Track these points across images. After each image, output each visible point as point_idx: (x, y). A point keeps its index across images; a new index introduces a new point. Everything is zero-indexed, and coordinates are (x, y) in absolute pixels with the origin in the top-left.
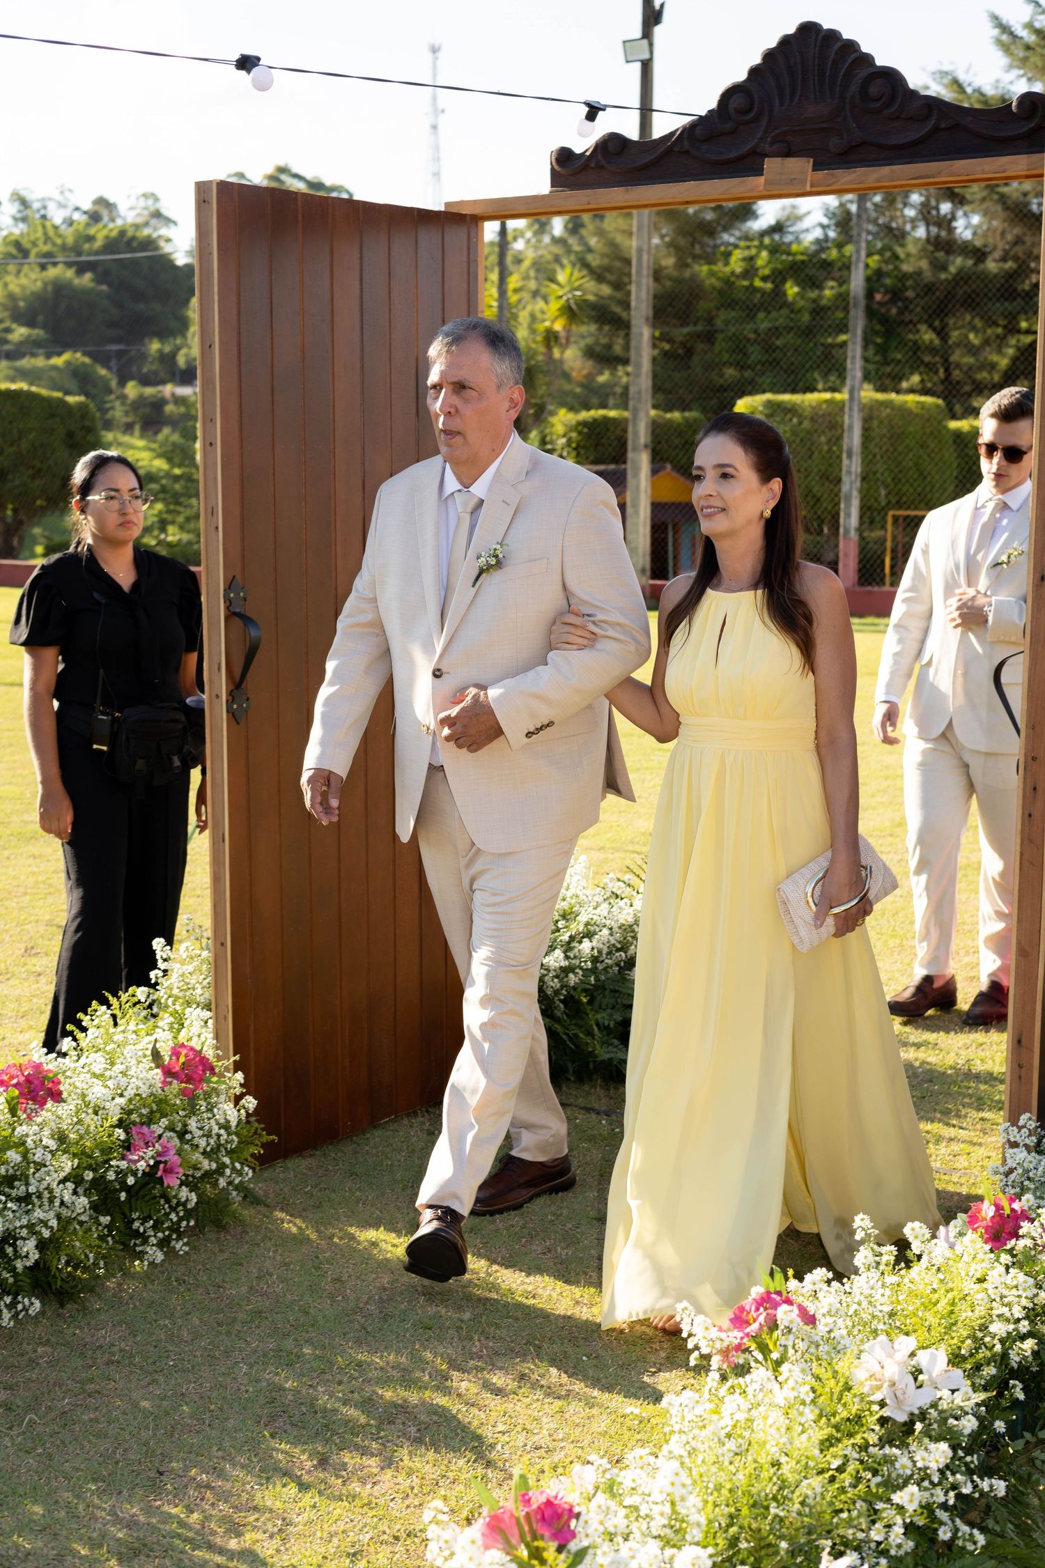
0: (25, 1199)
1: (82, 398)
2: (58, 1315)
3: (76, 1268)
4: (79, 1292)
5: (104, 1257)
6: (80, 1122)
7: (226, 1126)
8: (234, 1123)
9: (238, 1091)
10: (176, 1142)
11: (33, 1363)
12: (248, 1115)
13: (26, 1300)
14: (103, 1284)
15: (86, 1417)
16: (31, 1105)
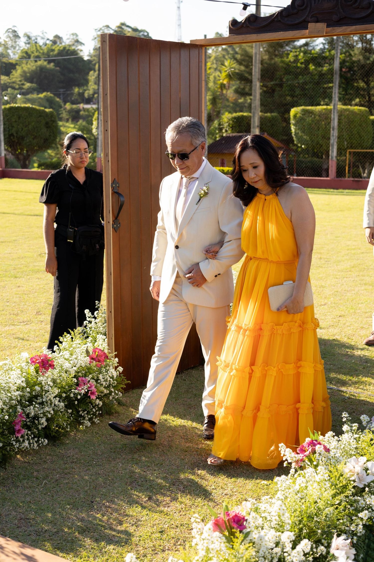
0: (42, 403)
1: (50, 110)
2: (54, 445)
3: (59, 428)
4: (61, 437)
5: (70, 424)
6: (61, 376)
7: (112, 377)
8: (115, 377)
9: (116, 365)
10: (95, 383)
11: (45, 462)
12: (120, 373)
13: (42, 440)
14: (69, 434)
15: (65, 482)
16: (44, 370)
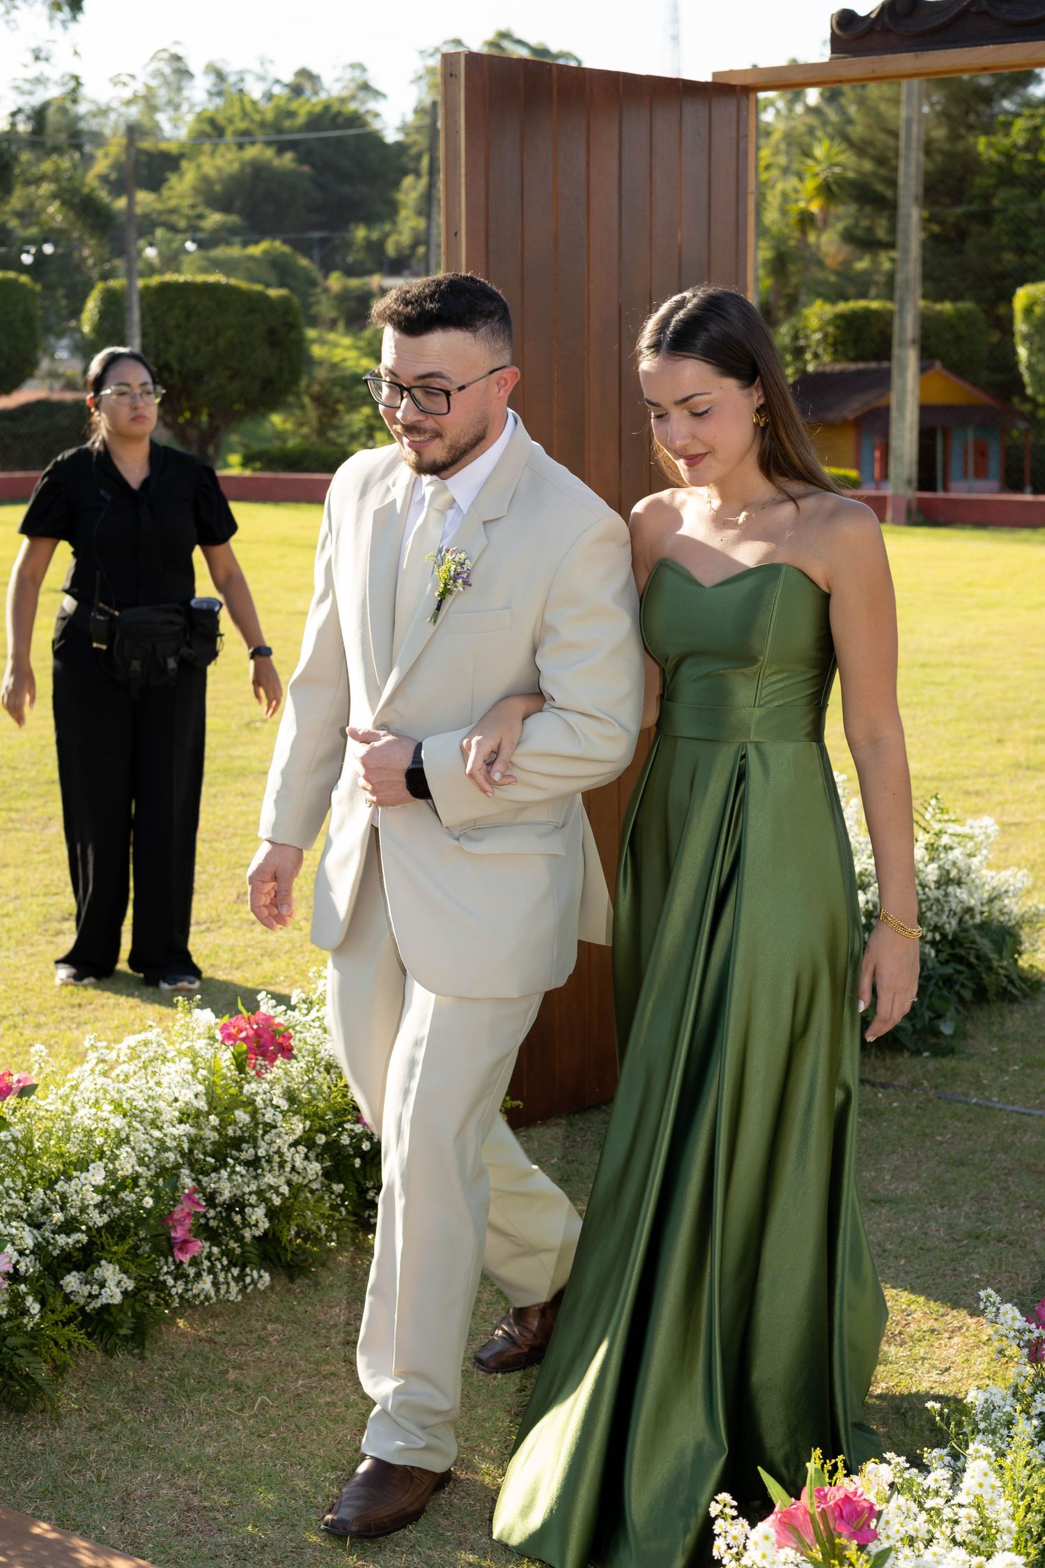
0: (254, 1163)
1: (283, 292)
2: (288, 1290)
3: (305, 1240)
4: (310, 1266)
5: (336, 1229)
6: (311, 1080)
11: (262, 1341)
13: (255, 1274)
14: (335, 1259)
15: (321, 1401)
16: (260, 1061)
